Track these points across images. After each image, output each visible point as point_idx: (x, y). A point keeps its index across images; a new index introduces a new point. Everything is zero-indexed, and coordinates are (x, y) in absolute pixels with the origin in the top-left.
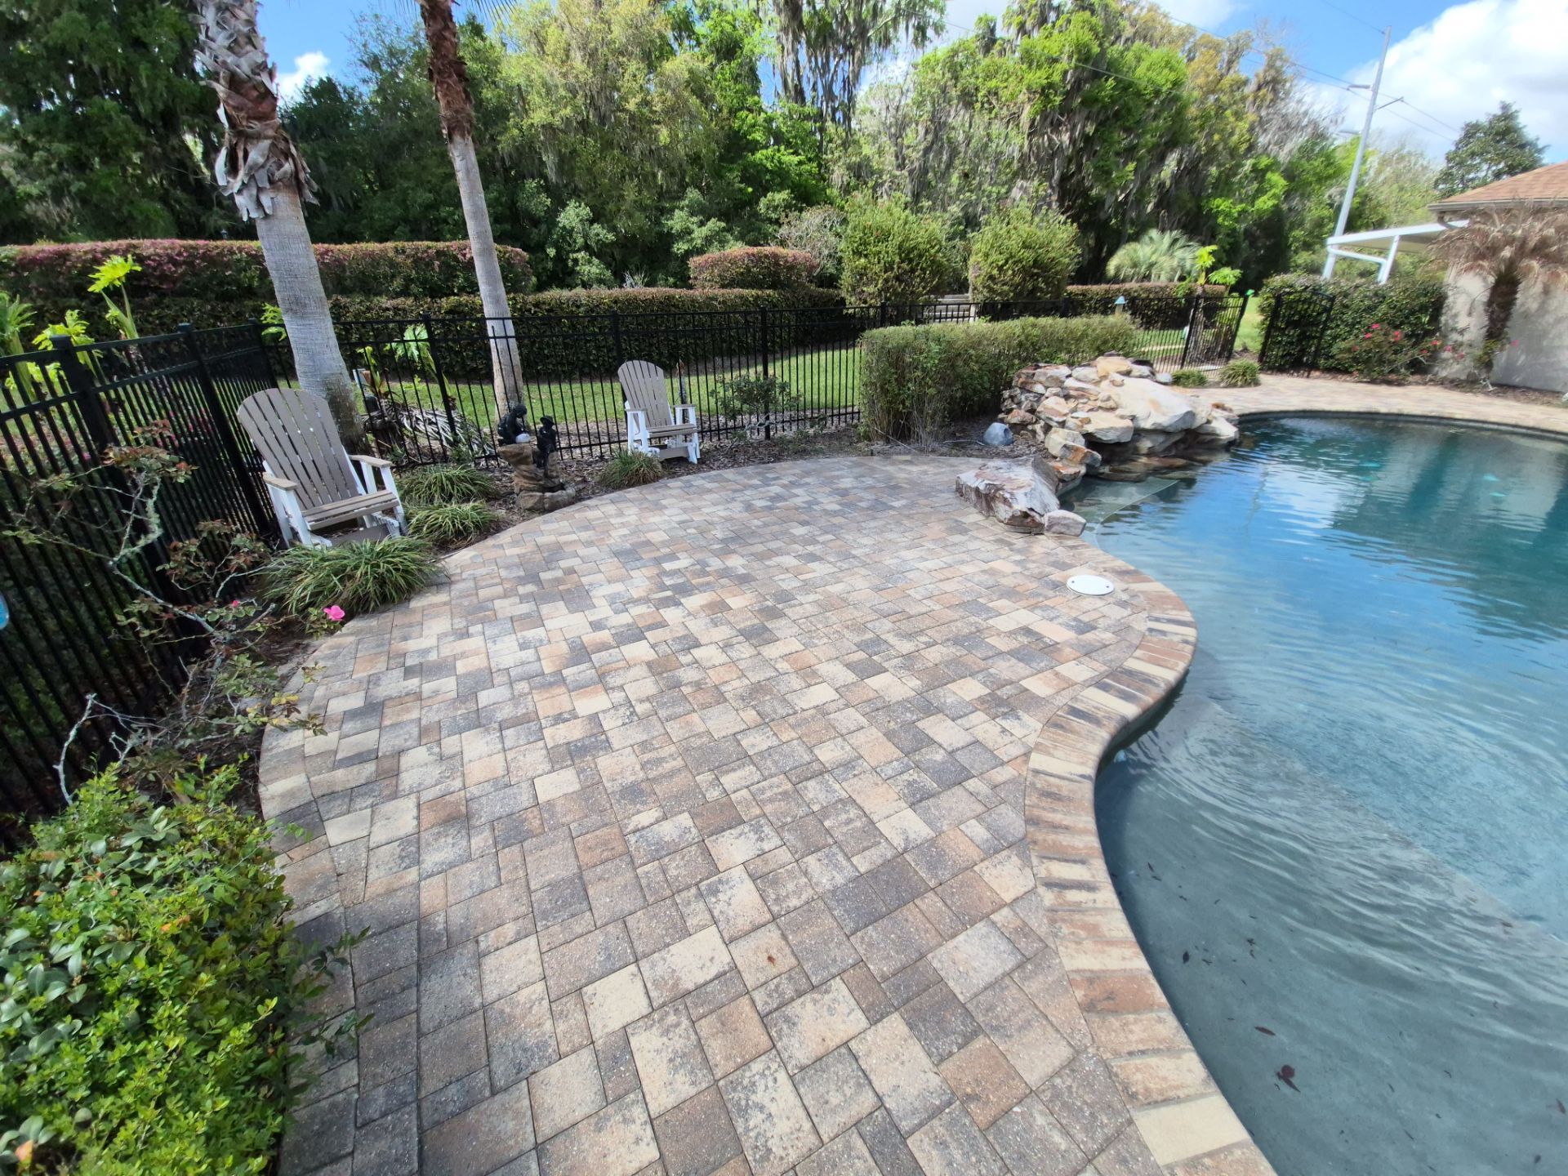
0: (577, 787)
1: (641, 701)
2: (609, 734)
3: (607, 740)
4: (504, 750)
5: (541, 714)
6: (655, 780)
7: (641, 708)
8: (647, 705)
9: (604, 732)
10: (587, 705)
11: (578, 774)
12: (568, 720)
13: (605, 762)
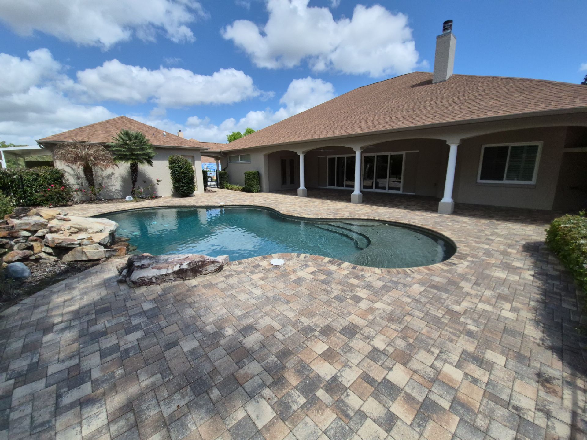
0: (488, 351)
1: (432, 353)
2: (459, 355)
3: (462, 353)
4: (512, 390)
5: (482, 392)
6: (459, 331)
7: (437, 351)
8: (433, 349)
9: (461, 357)
10: (457, 375)
11: (484, 353)
12: (471, 376)
13: (471, 348)
